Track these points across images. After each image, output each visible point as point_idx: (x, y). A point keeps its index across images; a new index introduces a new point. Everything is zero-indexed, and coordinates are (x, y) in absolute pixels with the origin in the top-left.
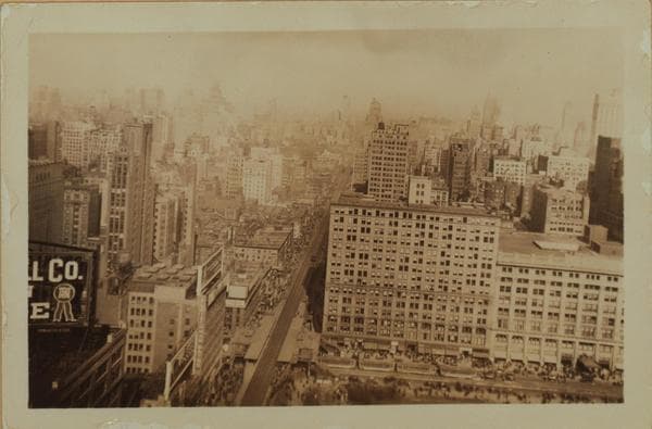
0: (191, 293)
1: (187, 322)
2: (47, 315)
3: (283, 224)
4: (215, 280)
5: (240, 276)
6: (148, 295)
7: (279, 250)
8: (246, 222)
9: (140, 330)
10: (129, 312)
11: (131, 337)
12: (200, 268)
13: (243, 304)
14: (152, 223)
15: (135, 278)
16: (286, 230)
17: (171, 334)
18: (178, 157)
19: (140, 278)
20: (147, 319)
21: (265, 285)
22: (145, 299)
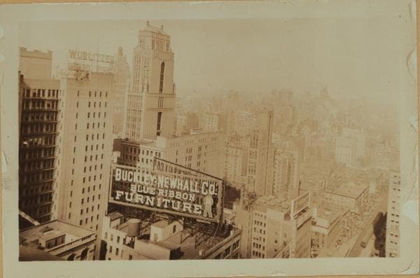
0: (287, 216)
1: (285, 235)
2: (200, 212)
3: (362, 181)
4: (304, 211)
5: (327, 213)
6: (264, 214)
7: (356, 199)
8: (335, 177)
9: (260, 235)
10: (254, 222)
11: (254, 239)
12: (293, 201)
13: (326, 232)
14: (273, 171)
15: (257, 202)
16: (364, 186)
17: (276, 242)
18: (294, 133)
19: (260, 202)
20: (263, 229)
21: (344, 222)
22: (262, 216)
